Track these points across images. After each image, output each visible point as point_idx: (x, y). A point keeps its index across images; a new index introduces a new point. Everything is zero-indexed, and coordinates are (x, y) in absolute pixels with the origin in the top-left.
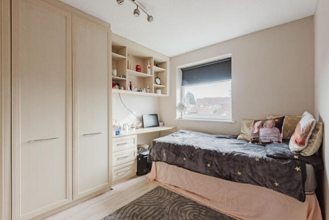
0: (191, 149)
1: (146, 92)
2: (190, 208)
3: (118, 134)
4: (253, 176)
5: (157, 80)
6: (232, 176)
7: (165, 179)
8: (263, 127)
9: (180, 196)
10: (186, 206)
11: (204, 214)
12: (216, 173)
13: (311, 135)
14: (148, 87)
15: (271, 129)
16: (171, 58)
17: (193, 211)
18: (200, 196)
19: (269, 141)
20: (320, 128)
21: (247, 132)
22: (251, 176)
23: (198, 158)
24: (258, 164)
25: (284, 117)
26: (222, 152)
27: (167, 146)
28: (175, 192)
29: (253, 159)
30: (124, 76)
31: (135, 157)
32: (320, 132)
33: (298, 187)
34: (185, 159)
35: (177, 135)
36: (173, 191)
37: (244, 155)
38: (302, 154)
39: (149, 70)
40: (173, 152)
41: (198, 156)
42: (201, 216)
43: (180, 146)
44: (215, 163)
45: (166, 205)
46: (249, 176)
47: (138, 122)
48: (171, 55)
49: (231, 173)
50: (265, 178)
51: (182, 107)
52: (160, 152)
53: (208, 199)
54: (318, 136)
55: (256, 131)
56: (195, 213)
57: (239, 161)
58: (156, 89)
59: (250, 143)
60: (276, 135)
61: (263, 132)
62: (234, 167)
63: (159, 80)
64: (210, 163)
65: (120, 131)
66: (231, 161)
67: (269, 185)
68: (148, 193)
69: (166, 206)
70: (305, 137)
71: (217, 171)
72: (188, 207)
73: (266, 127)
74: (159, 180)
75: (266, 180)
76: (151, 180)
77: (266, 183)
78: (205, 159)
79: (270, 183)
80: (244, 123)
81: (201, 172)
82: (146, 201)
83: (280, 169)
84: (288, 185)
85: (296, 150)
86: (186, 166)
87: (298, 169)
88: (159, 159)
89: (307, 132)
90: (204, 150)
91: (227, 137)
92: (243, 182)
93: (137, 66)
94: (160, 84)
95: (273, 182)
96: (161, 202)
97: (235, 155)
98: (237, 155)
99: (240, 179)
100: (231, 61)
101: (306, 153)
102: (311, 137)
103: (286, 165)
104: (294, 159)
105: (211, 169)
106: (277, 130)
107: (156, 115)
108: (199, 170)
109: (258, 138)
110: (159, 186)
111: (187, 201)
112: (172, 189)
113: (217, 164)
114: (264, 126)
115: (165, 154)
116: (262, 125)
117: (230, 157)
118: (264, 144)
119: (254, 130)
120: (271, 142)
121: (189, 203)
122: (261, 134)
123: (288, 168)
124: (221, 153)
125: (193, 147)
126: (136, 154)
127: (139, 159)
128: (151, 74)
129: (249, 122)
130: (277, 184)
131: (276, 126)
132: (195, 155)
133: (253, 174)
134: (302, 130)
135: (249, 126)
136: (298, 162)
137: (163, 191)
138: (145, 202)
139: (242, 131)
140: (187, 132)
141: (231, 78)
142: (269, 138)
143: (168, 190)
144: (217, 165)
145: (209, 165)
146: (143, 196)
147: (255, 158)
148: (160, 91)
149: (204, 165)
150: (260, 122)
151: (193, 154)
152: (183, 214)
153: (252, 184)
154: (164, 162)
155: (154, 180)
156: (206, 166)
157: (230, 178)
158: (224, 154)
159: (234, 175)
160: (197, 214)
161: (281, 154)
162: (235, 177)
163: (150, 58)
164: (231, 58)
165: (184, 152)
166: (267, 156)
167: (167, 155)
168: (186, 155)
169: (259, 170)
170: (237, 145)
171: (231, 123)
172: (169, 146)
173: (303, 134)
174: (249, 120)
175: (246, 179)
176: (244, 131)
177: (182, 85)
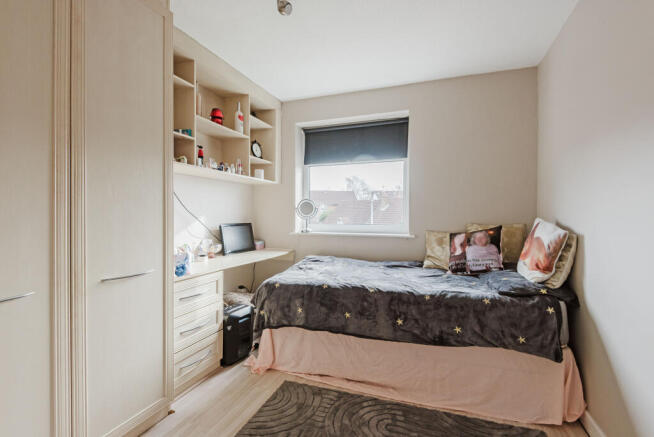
0: (360, 293)
1: (237, 172)
2: (372, 414)
3: (182, 274)
4: (482, 331)
5: (255, 146)
6: (445, 336)
7: (298, 364)
8: (470, 245)
9: (341, 395)
10: (362, 412)
11: (402, 418)
12: (414, 335)
13: (561, 256)
14: (239, 161)
15: (484, 248)
16: (282, 103)
17: (380, 417)
18: (378, 385)
19: (484, 268)
20: (574, 244)
21: (439, 254)
22: (479, 332)
23: (377, 311)
24: (490, 310)
25: (500, 227)
26: (422, 293)
27: (306, 292)
28: (326, 387)
29: (480, 300)
30: (189, 132)
31: (218, 326)
32: (573, 249)
33: (553, 339)
34: (348, 315)
35: (309, 266)
36: (321, 386)
37: (464, 295)
38: (549, 286)
39: (239, 122)
40: (322, 304)
41: (376, 306)
42: (398, 423)
43: (336, 289)
44: (412, 315)
45: (321, 419)
46: (475, 332)
47: (211, 241)
48: (284, 98)
49: (442, 332)
50: (502, 332)
51: (307, 208)
52: (289, 306)
53: (393, 388)
54: (570, 256)
55: (459, 252)
56: (386, 421)
57: (456, 308)
58: (254, 167)
59: (449, 272)
60: (494, 257)
61: (471, 252)
62: (449, 321)
63: (258, 148)
64: (403, 316)
65: (186, 266)
66: (442, 310)
67: (510, 344)
68: (268, 401)
69: (324, 421)
70: (554, 258)
71: (416, 332)
72: (366, 413)
73: (475, 243)
74: (279, 368)
75: (504, 335)
76: (262, 372)
77: (505, 341)
78: (391, 310)
79: (510, 340)
80: (433, 238)
81: (385, 337)
82: (272, 420)
83: (525, 314)
84: (540, 338)
85: (540, 280)
86: (351, 328)
87: (551, 310)
88: (285, 322)
89: (556, 251)
90: (388, 293)
91: (406, 264)
92: (465, 344)
93: (214, 110)
94: (261, 158)
95: (515, 338)
96: (309, 413)
97: (449, 296)
98: (452, 297)
99: (459, 339)
100: (407, 123)
101: (554, 284)
102: (560, 260)
103: (533, 306)
104: (542, 295)
105: (404, 328)
106: (493, 248)
107: (249, 225)
108: (379, 335)
109: (464, 264)
110: (286, 382)
111: (358, 400)
112: (317, 381)
113: (418, 317)
114: (471, 243)
115: (300, 310)
116: (468, 242)
117: (439, 301)
118: (476, 274)
119: (455, 250)
120: (487, 271)
121: (365, 404)
122: (469, 256)
123: (537, 311)
124: (423, 296)
125: (363, 289)
126: (221, 318)
127: (229, 328)
128: (244, 133)
129: (440, 236)
130: (522, 340)
131: (492, 243)
132: (371, 304)
133: (483, 326)
134: (546, 247)
135: (440, 242)
136: (548, 299)
137: (300, 390)
138: (273, 424)
139: (429, 253)
140: (326, 259)
141: (406, 156)
142: (485, 262)
143: (311, 387)
144: (416, 321)
145: (400, 322)
146: (260, 411)
147: (483, 299)
148: (262, 172)
149: (390, 322)
150: (463, 235)
151: (365, 304)
152: (366, 430)
153: (480, 346)
154: (298, 326)
155: (269, 370)
156: (395, 324)
157: (441, 341)
158: (427, 298)
159: (448, 334)
160: (390, 421)
161: (521, 289)
162: (451, 337)
163: (242, 97)
164: (407, 119)
165: (345, 301)
166: (501, 293)
167: (307, 311)
168: (350, 306)
169: (491, 320)
170: (432, 279)
171: (407, 239)
172: (311, 292)
173: (550, 254)
174: (439, 232)
175: (469, 339)
176: (433, 252)
177: (306, 163)
